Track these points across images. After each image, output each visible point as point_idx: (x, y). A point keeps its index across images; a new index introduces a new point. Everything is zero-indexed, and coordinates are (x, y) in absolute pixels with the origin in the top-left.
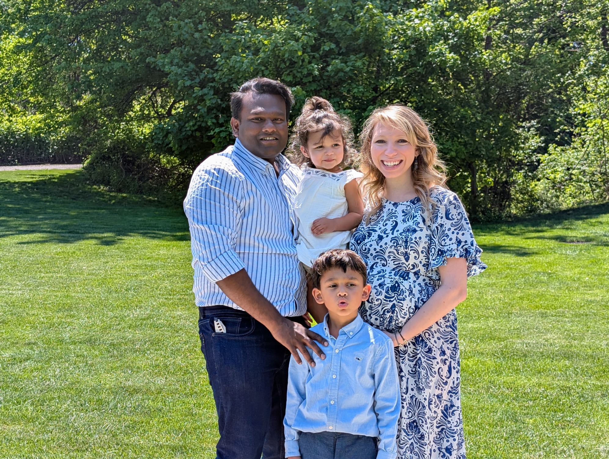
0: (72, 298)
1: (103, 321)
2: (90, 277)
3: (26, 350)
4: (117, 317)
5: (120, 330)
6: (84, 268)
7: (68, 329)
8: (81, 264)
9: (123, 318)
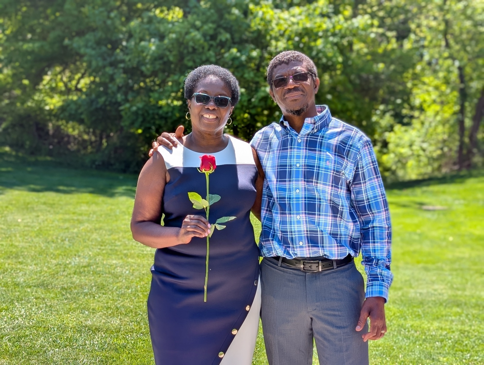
6: (19, 220)
7: (20, 274)
8: (16, 217)
9: (66, 266)
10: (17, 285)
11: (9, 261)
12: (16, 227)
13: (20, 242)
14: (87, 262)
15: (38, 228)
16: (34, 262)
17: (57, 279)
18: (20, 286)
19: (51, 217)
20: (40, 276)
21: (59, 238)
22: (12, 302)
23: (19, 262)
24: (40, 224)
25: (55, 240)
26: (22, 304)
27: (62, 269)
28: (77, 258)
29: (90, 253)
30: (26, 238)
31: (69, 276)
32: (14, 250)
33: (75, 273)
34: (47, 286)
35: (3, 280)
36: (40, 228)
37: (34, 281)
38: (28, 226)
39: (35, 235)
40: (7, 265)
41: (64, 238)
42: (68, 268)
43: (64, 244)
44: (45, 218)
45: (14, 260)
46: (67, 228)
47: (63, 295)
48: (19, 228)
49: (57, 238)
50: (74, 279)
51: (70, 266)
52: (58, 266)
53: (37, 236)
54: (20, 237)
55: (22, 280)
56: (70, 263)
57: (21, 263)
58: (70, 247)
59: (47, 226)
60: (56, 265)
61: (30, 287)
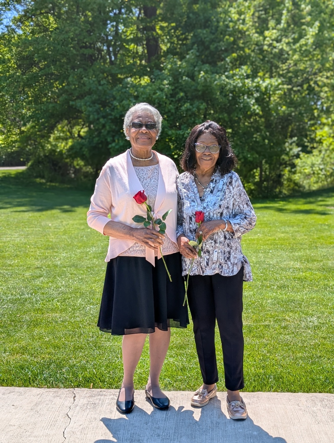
0: (51, 242)
1: (76, 255)
2: (56, 230)
3: (38, 272)
4: (83, 252)
5: (89, 259)
6: (50, 225)
7: (57, 259)
8: (47, 223)
9: (87, 253)
10: (56, 266)
11: (48, 251)
12: (48, 229)
13: (53, 239)
14: (101, 250)
15: (63, 229)
16: (65, 252)
17: (83, 261)
18: (58, 267)
19: (71, 222)
20: (71, 260)
21: (79, 235)
22: (55, 277)
23: (55, 252)
24: (64, 227)
25: (77, 237)
26: (62, 278)
27: (85, 255)
28: (94, 248)
29: (102, 244)
30: (57, 236)
31: (90, 260)
32: (50, 244)
33: (94, 258)
34: (77, 266)
35: (47, 263)
36: (65, 229)
37: (68, 263)
38: (57, 228)
39: (62, 234)
40: (47, 254)
41: (82, 235)
42: (89, 254)
43: (83, 239)
44: (67, 223)
45: (51, 251)
46: (83, 229)
47: (89, 272)
48: (51, 230)
49: (78, 236)
50: (95, 261)
51: (90, 253)
52: (82, 254)
53: (64, 234)
54: (52, 235)
55: (59, 263)
56: (90, 251)
57: (57, 252)
58: (87, 241)
59: (69, 228)
60: (80, 253)
61: (65, 267)
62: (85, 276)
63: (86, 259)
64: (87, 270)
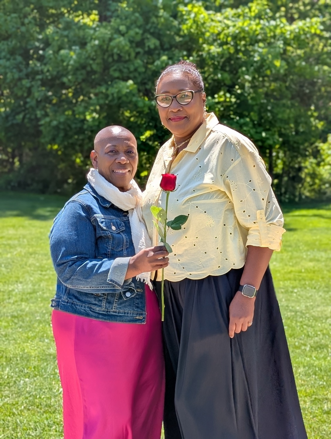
62: (10, 330)
63: (10, 303)
64: (13, 321)
